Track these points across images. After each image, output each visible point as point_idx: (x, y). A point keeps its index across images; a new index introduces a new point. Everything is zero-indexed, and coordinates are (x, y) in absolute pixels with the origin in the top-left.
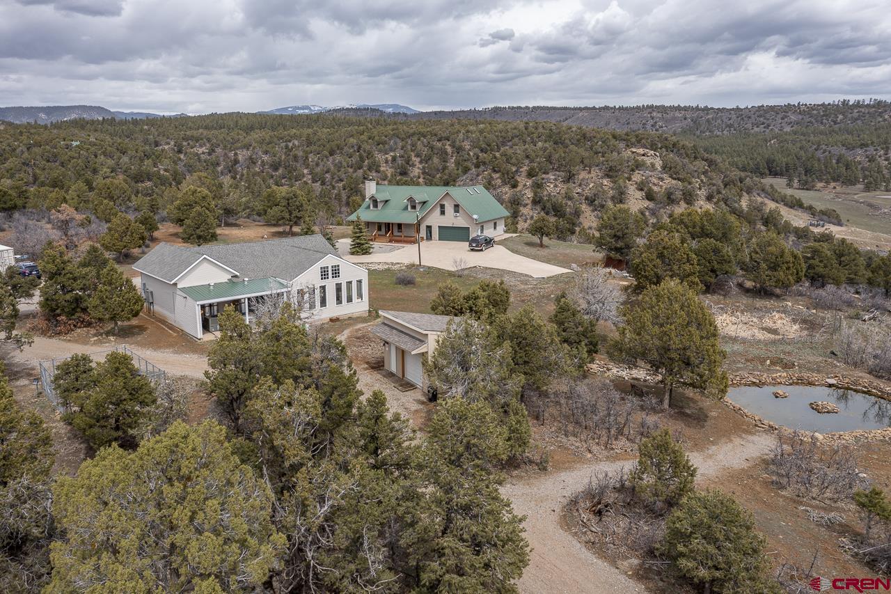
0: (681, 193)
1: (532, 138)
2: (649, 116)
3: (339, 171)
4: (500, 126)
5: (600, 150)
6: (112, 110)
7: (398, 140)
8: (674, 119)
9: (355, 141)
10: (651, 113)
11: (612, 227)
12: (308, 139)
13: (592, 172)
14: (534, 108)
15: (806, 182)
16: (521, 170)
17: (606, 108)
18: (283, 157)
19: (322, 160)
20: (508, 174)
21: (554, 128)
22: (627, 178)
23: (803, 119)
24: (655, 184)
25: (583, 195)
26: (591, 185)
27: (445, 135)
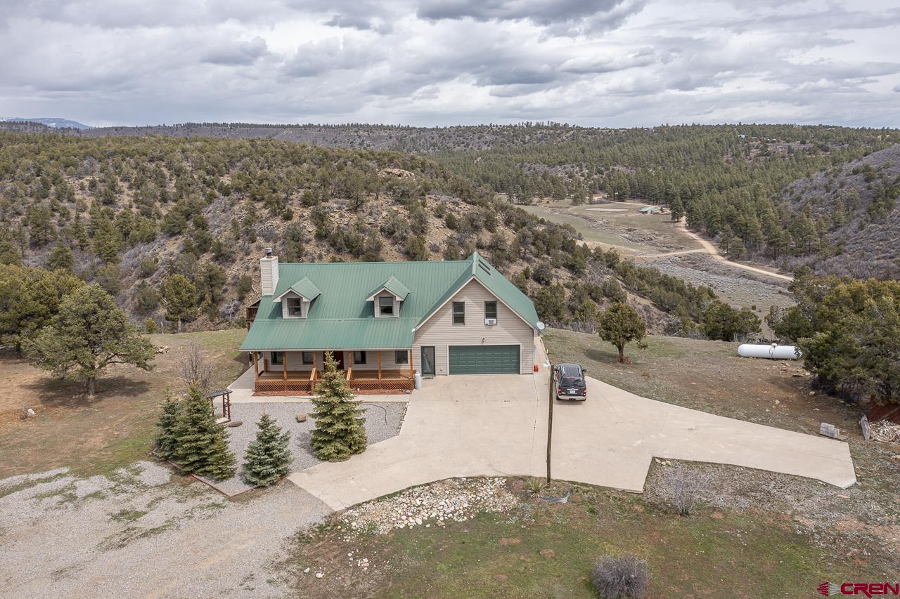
9: (31, 162)
10: (357, 132)
13: (380, 198)
15: (524, 198)
17: (310, 126)
23: (496, 139)
24: (452, 210)
26: (384, 214)
27: (157, 154)
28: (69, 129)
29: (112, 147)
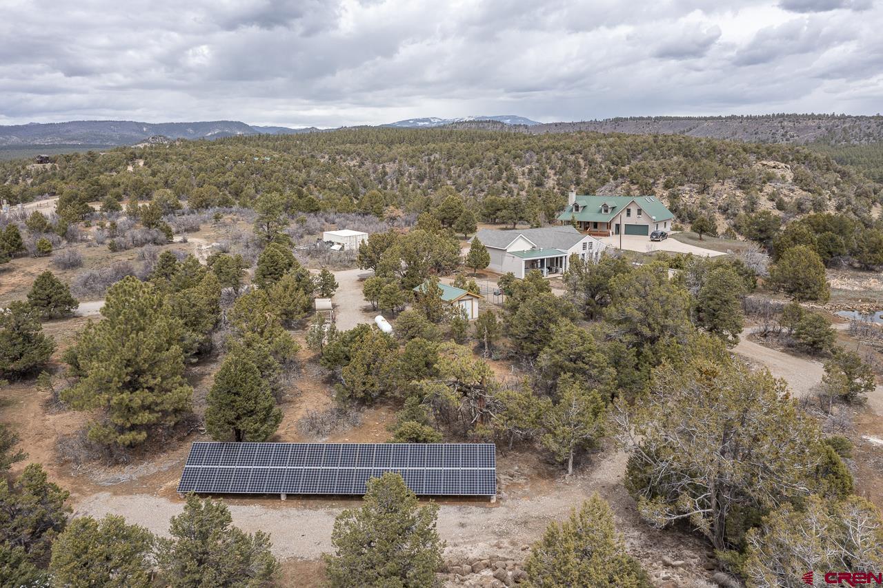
0: (811, 203)
1: (662, 151)
2: (779, 125)
3: (480, 182)
4: (630, 140)
5: (730, 162)
6: (250, 125)
7: (534, 154)
8: (807, 128)
9: (493, 155)
10: (782, 122)
11: (758, 224)
12: (449, 153)
13: (725, 184)
14: (657, 118)
16: (658, 182)
17: (733, 118)
18: (428, 170)
19: (464, 173)
20: (646, 186)
21: (683, 141)
22: (759, 190)
24: (785, 195)
25: (717, 205)
26: (725, 196)
27: (578, 148)
28: (520, 125)
29: (547, 143)
